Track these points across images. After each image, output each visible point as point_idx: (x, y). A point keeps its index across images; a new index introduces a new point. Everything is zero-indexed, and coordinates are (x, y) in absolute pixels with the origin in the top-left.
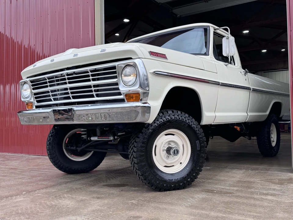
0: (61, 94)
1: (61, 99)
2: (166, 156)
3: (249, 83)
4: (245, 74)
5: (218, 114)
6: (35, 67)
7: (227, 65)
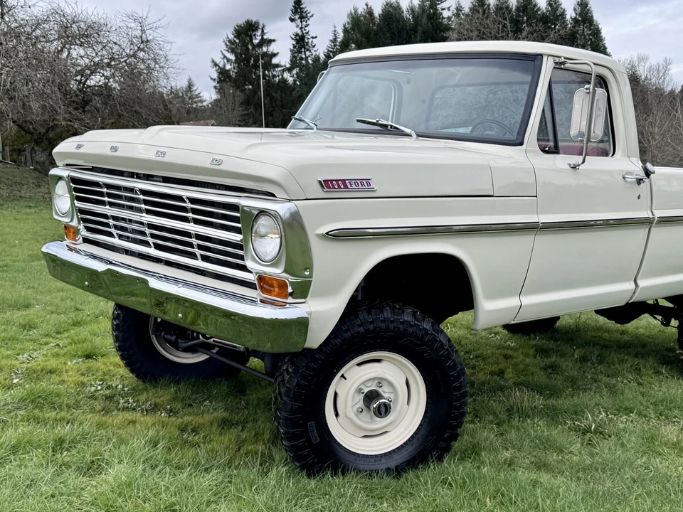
0: (134, 231)
1: (134, 241)
3: (652, 203)
4: (639, 181)
5: (527, 300)
6: (81, 150)
7: (575, 167)
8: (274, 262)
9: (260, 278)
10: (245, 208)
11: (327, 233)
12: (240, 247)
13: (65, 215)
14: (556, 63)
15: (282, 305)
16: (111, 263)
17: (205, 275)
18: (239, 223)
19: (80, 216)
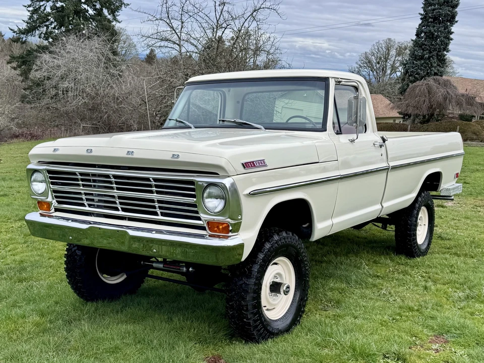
3: (387, 158)
4: (381, 146)
5: (336, 220)
6: (57, 153)
7: (352, 141)
8: (220, 213)
9: (208, 223)
10: (199, 183)
11: (249, 193)
12: (195, 206)
13: (42, 194)
14: (336, 82)
15: (227, 237)
18: (195, 192)
19: (54, 194)
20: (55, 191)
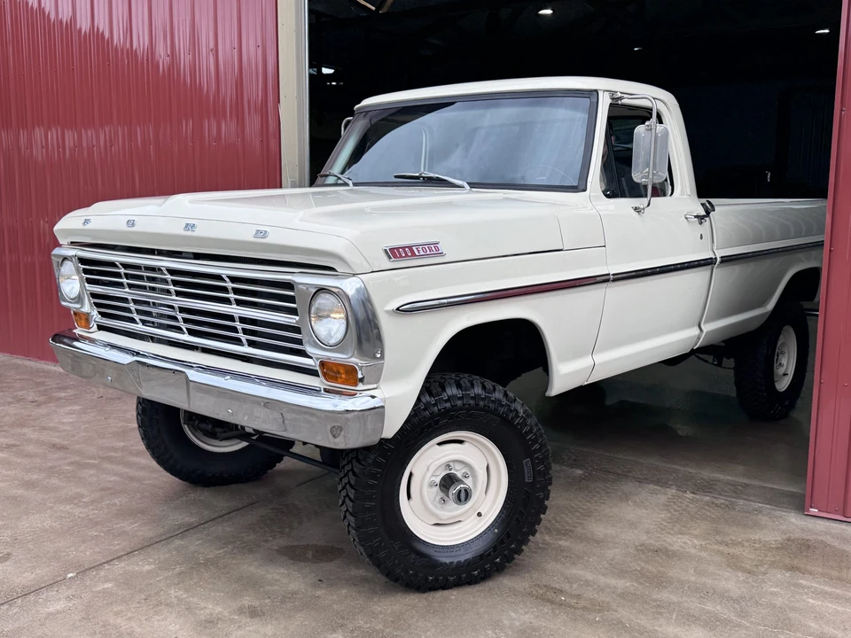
0: (161, 316)
1: (161, 326)
2: (438, 498)
3: (713, 242)
4: (700, 221)
5: (600, 358)
6: (88, 226)
7: (639, 211)
8: (339, 346)
9: (323, 364)
10: (300, 286)
11: (398, 309)
12: (297, 330)
13: (76, 299)
14: (613, 99)
15: (352, 394)
16: (138, 354)
17: (252, 362)
18: (295, 303)
19: (93, 300)
20: (94, 295)
